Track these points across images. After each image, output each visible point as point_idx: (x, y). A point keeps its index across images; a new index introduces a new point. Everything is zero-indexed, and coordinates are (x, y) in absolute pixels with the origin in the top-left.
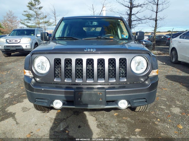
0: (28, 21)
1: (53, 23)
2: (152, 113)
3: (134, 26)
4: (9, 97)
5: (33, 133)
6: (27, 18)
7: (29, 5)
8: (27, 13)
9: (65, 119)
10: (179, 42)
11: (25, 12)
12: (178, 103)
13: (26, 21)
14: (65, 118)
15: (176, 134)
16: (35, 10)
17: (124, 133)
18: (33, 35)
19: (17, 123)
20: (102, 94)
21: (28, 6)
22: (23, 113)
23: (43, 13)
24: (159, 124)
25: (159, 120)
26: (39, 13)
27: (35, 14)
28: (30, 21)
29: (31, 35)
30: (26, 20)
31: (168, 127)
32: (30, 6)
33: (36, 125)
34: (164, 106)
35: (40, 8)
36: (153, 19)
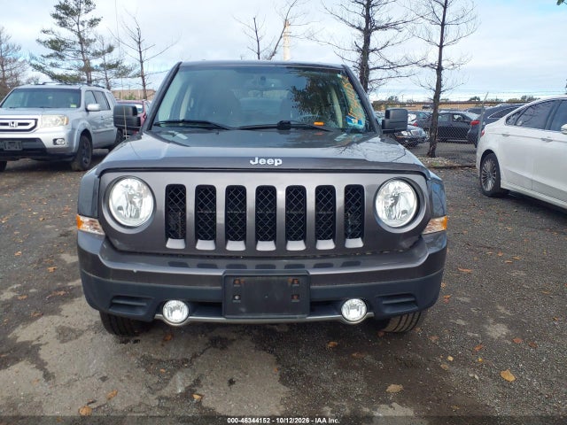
0: (53, 60)
1: (131, 70)
2: (433, 339)
3: (375, 86)
4: (15, 298)
5: (98, 404)
6: (52, 51)
7: (59, 12)
8: (53, 37)
9: (187, 361)
10: (504, 135)
11: (44, 32)
12: (502, 309)
13: (48, 61)
14: (189, 356)
15: (499, 398)
16: (75, 28)
17: (358, 396)
18: (75, 106)
19: (48, 376)
20: (298, 283)
21: (56, 16)
22: (61, 346)
23: (102, 38)
24: (453, 369)
25: (451, 358)
26: (91, 37)
27: (78, 40)
28: (59, 62)
29: (69, 107)
30: (48, 57)
31: (476, 377)
32: (62, 15)
33: (104, 379)
34: (463, 319)
35: (93, 23)
36: (431, 66)
